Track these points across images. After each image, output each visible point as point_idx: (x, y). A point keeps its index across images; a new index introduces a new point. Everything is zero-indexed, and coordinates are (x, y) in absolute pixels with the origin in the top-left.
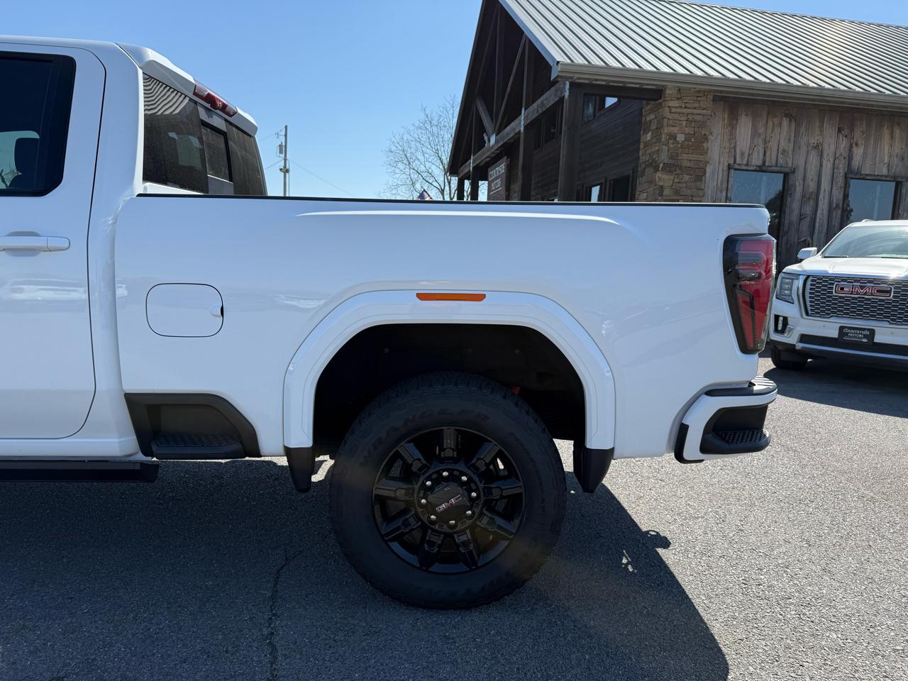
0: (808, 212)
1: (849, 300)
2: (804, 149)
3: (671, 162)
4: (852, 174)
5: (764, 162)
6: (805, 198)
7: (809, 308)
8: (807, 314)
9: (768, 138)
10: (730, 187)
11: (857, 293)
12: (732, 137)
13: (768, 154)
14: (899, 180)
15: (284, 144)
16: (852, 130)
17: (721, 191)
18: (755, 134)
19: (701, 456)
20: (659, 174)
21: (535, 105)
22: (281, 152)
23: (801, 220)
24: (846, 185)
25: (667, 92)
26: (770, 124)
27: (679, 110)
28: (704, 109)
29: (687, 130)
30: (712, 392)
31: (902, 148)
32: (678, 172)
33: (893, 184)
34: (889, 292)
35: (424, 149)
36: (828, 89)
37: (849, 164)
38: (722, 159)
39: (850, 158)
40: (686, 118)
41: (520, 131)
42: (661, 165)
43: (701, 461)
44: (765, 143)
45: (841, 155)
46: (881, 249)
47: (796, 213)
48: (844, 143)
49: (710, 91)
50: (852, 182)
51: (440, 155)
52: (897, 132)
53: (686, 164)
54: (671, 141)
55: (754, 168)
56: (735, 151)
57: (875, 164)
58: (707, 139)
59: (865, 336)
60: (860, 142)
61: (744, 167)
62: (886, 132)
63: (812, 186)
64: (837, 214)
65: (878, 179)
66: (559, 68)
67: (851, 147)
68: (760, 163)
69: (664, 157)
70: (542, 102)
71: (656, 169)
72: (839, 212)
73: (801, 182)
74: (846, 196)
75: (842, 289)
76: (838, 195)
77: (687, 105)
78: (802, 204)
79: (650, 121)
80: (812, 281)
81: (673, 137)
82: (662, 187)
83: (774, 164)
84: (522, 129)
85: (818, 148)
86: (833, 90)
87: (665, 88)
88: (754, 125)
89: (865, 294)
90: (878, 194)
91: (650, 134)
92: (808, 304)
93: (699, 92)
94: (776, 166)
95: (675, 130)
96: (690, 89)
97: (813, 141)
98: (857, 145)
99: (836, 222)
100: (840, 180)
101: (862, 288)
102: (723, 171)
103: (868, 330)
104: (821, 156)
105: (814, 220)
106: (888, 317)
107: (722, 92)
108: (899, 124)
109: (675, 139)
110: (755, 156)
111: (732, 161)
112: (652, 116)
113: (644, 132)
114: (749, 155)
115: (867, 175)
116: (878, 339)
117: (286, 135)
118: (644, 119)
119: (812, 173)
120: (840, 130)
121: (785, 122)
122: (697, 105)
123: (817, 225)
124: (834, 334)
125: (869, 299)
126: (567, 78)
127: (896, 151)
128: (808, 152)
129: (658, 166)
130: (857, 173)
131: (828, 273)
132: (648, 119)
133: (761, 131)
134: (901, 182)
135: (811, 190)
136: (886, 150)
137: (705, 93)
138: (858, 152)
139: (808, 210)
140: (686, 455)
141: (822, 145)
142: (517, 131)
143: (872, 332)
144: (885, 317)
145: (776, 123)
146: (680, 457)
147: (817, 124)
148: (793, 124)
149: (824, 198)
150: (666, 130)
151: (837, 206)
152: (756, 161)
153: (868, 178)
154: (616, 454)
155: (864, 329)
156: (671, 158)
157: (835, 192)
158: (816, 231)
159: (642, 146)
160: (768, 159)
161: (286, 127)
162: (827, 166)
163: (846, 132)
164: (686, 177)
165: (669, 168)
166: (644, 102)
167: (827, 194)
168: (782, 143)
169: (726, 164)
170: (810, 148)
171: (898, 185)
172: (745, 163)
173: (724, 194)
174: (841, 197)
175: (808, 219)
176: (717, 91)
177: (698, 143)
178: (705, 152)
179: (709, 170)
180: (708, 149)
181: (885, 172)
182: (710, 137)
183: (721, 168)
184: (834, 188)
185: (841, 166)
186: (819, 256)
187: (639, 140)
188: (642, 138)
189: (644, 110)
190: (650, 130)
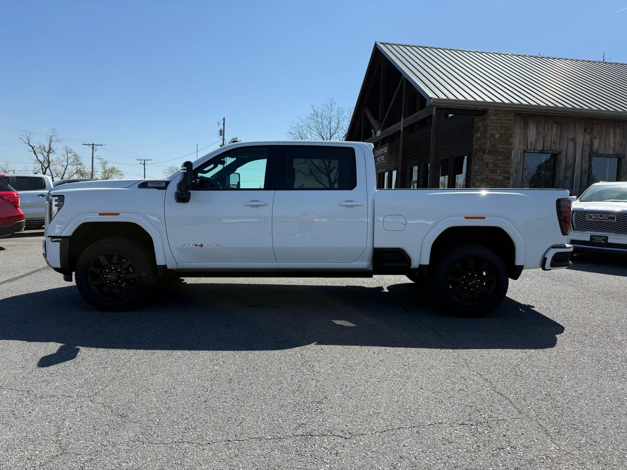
0: (569, 175)
1: (594, 223)
2: (565, 141)
3: (492, 149)
4: (593, 154)
5: (543, 148)
6: (567, 168)
7: (575, 227)
8: (574, 230)
9: (545, 135)
10: (525, 162)
11: (599, 219)
12: (525, 135)
13: (545, 144)
14: (620, 157)
15: (222, 129)
16: (592, 130)
17: (520, 165)
18: (538, 133)
19: (551, 268)
20: (486, 156)
21: (411, 117)
22: (221, 135)
23: (565, 179)
24: (590, 160)
25: (489, 111)
26: (546, 128)
27: (496, 121)
28: (510, 120)
29: (501, 132)
30: (554, 247)
31: (621, 140)
32: (496, 154)
33: (617, 159)
34: (614, 218)
35: (312, 131)
36: (578, 109)
37: (591, 149)
38: (520, 147)
39: (592, 145)
40: (500, 125)
41: (400, 130)
42: (487, 151)
43: (550, 270)
44: (544, 138)
45: (586, 144)
46: (610, 197)
47: (562, 175)
48: (588, 137)
49: (513, 111)
50: (594, 159)
51: (323, 135)
52: (618, 130)
53: (500, 150)
54: (492, 138)
55: (538, 151)
56: (527, 142)
57: (606, 148)
58: (512, 136)
59: (603, 240)
60: (597, 136)
61: (532, 151)
62: (611, 131)
63: (571, 161)
64: (585, 176)
65: (608, 156)
66: (432, 101)
67: (592, 139)
68: (541, 148)
69: (488, 147)
70: (416, 116)
71: (484, 153)
72: (587, 175)
73: (565, 159)
74: (590, 166)
75: (591, 217)
76: (586, 166)
77: (500, 118)
78: (566, 170)
79: (479, 127)
80: (576, 213)
81: (493, 136)
82: (487, 162)
83: (549, 149)
84: (402, 130)
85: (574, 140)
86: (581, 109)
87: (488, 109)
88: (537, 129)
89: (602, 219)
90: (608, 165)
91: (479, 133)
92: (574, 224)
93: (507, 111)
94: (550, 150)
95: (494, 132)
96: (502, 110)
97: (571, 136)
98: (595, 138)
99: (585, 181)
100: (587, 158)
101: (601, 216)
102: (521, 153)
103: (605, 237)
104: (575, 144)
105: (572, 179)
106: (614, 230)
107: (519, 111)
108: (618, 126)
109: (494, 136)
110: (538, 145)
111: (525, 148)
112: (480, 124)
113: (476, 132)
114: (535, 145)
115: (602, 154)
116: (610, 241)
117: (224, 124)
118: (475, 125)
119: (570, 154)
120: (585, 130)
121: (555, 127)
122: (506, 118)
123: (574, 182)
124: (588, 239)
125: (604, 222)
126: (435, 106)
127: (618, 141)
128: (568, 143)
129: (485, 151)
130: (595, 154)
131: (583, 209)
132: (478, 125)
133: (541, 131)
134: (621, 158)
135: (570, 163)
136: (612, 141)
137: (510, 112)
138: (596, 142)
139: (569, 174)
140: (546, 268)
141: (575, 138)
142: (398, 130)
143: (607, 238)
144: (613, 230)
145: (549, 127)
146: (544, 269)
147: (573, 127)
148: (559, 128)
149: (578, 167)
150: (489, 132)
151: (585, 171)
152: (539, 147)
153: (602, 156)
154: (524, 267)
155: (603, 236)
156: (492, 147)
157: (584, 164)
158: (574, 185)
159: (474, 140)
160: (545, 146)
161: (224, 119)
162: (579, 150)
163: (589, 131)
164: (501, 157)
165: (491, 152)
166: (475, 116)
167: (579, 165)
168: (554, 138)
169: (522, 149)
170: (569, 140)
171: (620, 160)
172: (533, 149)
173: (522, 166)
174: (587, 167)
175: (569, 179)
176: (517, 111)
177: (507, 138)
178: (511, 144)
179: (513, 153)
180: (512, 142)
181: (611, 152)
182: (513, 135)
183: (520, 151)
184: (583, 162)
185: (587, 149)
186: (578, 201)
187: (472, 136)
188: (475, 136)
189: (475, 120)
190: (479, 131)
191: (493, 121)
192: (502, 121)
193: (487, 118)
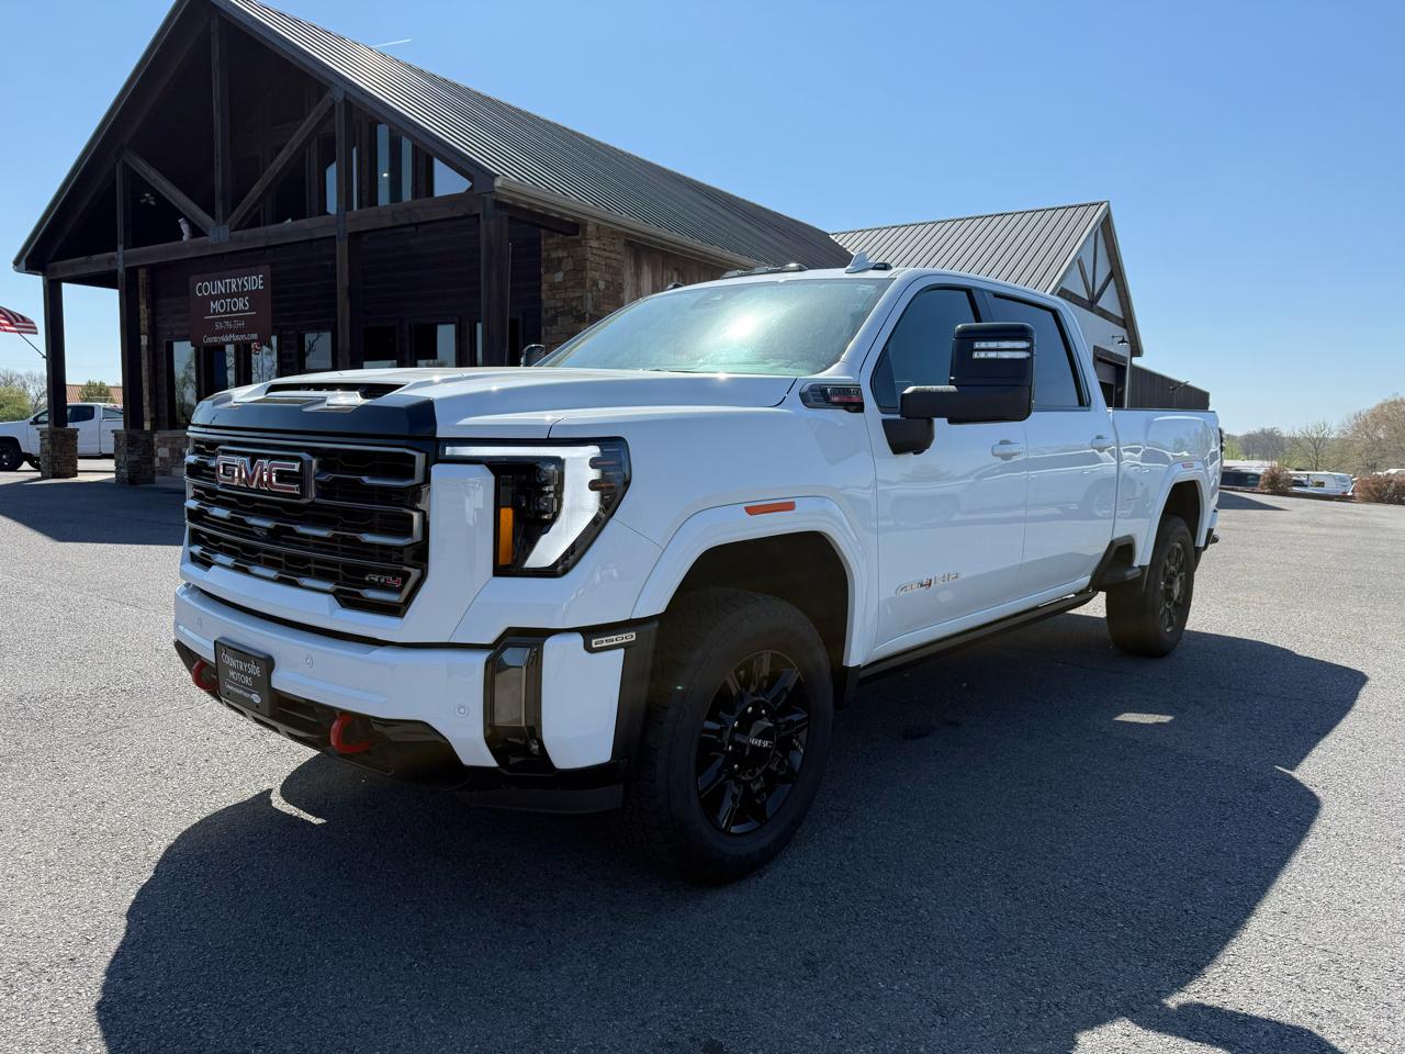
12: (638, 289)
18: (654, 286)
21: (386, 209)
25: (589, 229)
27: (598, 252)
28: (618, 253)
29: (606, 277)
40: (605, 262)
41: (334, 238)
42: (587, 316)
49: (623, 234)
54: (594, 289)
58: (622, 289)
66: (498, 183)
69: (589, 307)
71: (580, 319)
77: (605, 247)
81: (596, 284)
84: (341, 237)
91: (561, 274)
93: (613, 232)
95: (596, 275)
96: (608, 228)
107: (631, 237)
112: (562, 253)
113: (548, 270)
122: (612, 248)
129: (582, 316)
132: (554, 256)
133: (659, 284)
137: (619, 235)
142: (321, 235)
150: (589, 275)
156: (595, 309)
159: (545, 287)
166: (546, 232)
176: (629, 235)
177: (616, 293)
180: (623, 300)
182: (624, 287)
187: (538, 277)
188: (545, 278)
189: (543, 243)
190: (560, 269)
191: (594, 252)
192: (607, 254)
193: (583, 242)
